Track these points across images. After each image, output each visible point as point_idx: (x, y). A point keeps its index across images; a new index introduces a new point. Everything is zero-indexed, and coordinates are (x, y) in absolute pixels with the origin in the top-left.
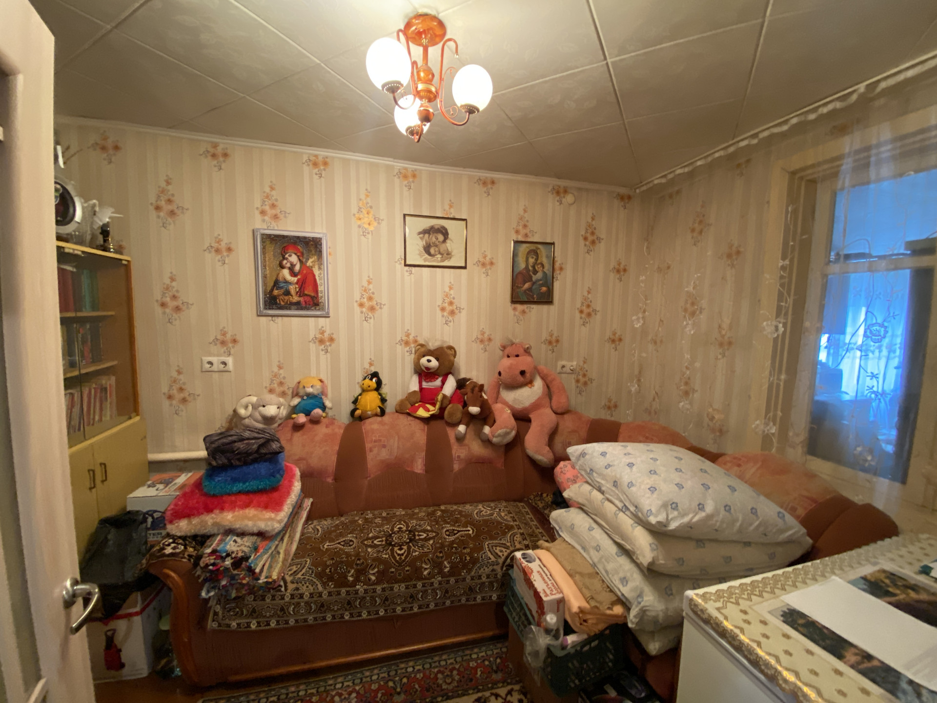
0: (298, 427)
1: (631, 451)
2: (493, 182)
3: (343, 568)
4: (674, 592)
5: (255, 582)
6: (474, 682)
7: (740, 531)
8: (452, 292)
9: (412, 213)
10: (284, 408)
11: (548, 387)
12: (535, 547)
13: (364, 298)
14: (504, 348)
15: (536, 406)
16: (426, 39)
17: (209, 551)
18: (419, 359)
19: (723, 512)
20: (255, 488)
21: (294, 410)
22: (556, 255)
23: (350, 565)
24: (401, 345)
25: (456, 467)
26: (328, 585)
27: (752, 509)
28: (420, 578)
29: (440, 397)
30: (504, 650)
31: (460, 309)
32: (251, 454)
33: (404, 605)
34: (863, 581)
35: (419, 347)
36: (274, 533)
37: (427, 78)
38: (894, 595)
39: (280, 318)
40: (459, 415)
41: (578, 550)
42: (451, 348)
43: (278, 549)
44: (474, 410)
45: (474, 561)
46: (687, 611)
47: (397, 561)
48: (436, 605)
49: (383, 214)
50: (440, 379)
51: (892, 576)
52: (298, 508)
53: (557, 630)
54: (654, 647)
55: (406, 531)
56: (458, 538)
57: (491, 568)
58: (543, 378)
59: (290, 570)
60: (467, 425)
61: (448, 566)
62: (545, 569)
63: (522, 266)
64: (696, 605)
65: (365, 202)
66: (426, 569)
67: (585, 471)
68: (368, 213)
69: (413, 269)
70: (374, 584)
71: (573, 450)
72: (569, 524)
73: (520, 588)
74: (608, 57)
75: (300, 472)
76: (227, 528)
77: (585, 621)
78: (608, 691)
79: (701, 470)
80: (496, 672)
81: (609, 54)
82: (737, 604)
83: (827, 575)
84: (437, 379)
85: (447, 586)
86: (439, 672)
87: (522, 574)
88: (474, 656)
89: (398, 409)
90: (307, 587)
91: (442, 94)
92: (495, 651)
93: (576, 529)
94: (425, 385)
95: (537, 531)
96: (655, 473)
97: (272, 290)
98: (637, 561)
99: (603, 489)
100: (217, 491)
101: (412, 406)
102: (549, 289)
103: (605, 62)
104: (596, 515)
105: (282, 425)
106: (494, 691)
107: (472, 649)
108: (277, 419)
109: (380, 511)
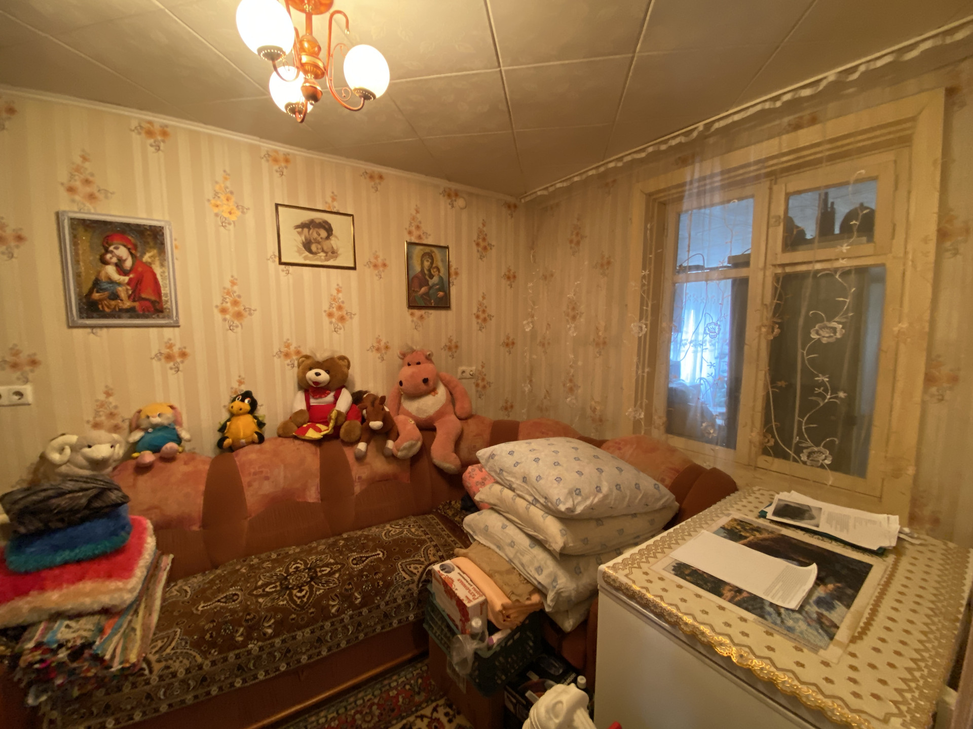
0: (143, 469)
1: (535, 447)
2: (381, 177)
3: (228, 629)
4: (582, 570)
5: (105, 672)
6: (396, 711)
7: (629, 506)
8: (340, 295)
9: (286, 203)
10: (120, 447)
11: (451, 394)
12: (451, 556)
13: (227, 302)
14: (403, 356)
15: (440, 414)
16: (309, 6)
17: (31, 645)
18: (304, 373)
19: (615, 492)
20: (90, 553)
21: (135, 447)
22: (451, 259)
23: (237, 623)
24: (280, 357)
25: (357, 489)
26: (210, 653)
27: (636, 484)
28: (327, 617)
29: (334, 414)
30: (425, 668)
31: (351, 315)
32: (78, 511)
33: (310, 653)
34: (722, 530)
35: (303, 359)
36: (125, 606)
37: (312, 50)
38: (746, 538)
39: (105, 330)
40: (358, 432)
41: (493, 550)
42: (343, 358)
43: (133, 625)
44: (376, 424)
45: (388, 585)
46: (601, 583)
47: (298, 606)
48: (348, 642)
49: (248, 202)
50: (332, 394)
51: (741, 523)
52: (154, 570)
53: (483, 633)
54: (568, 624)
55: (304, 569)
56: (367, 564)
57: (406, 588)
58: (446, 386)
59: (155, 647)
60: (368, 442)
61: (359, 596)
62: (464, 576)
63: (418, 269)
64: (609, 577)
65: (223, 185)
66: (333, 606)
67: (495, 471)
68: (228, 200)
69: (291, 268)
70: (271, 637)
71: (483, 453)
72: (482, 526)
73: (442, 601)
74: (501, 64)
75: (153, 524)
76: (53, 611)
77: (508, 617)
78: (531, 677)
79: (594, 456)
80: (419, 693)
81: (503, 62)
82: (640, 567)
83: (697, 529)
84: (328, 394)
85: (359, 619)
86: (357, 712)
87: (442, 586)
88: (394, 684)
89: (281, 432)
90: (181, 662)
91: (331, 71)
92: (415, 673)
93: (490, 529)
94: (313, 402)
95: (449, 540)
96: (558, 464)
97: (91, 292)
98: (550, 548)
99: (514, 486)
100: (31, 566)
101: (298, 427)
102: (446, 294)
103: (499, 69)
104: (508, 512)
105: (119, 469)
106: (419, 713)
107: (390, 677)
108: (111, 461)
109: (268, 553)
